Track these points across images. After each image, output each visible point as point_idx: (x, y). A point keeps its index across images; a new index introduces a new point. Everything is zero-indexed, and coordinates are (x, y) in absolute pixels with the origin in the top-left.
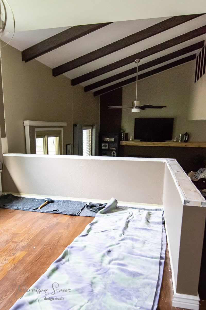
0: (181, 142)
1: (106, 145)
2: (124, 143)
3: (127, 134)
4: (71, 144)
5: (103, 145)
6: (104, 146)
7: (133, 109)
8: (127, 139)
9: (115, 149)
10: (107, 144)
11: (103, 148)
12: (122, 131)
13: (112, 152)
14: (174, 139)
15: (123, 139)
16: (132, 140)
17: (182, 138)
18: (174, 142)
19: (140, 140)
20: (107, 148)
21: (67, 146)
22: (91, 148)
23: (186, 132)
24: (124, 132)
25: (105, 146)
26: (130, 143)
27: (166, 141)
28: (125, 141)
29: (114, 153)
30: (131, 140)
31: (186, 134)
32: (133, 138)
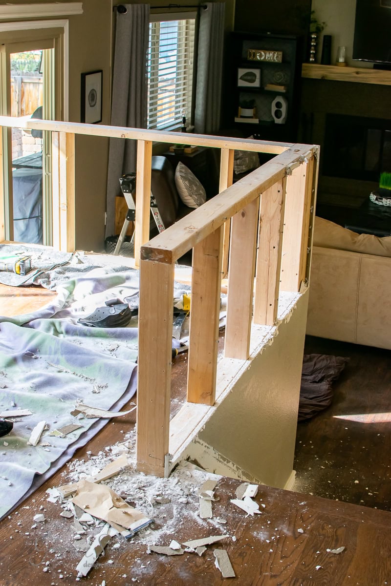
1: (255, 75)
2: (315, 71)
3: (329, 40)
4: (101, 71)
5: (242, 72)
6: (246, 77)
8: (327, 59)
9: (284, 91)
10: (257, 72)
11: (241, 83)
12: (312, 29)
13: (274, 99)
15: (315, 55)
16: (347, 64)
19: (372, 64)
20: (257, 84)
21: (83, 76)
22: (191, 82)
24: (319, 30)
25: (250, 77)
26: (338, 71)
28: (322, 63)
29: (279, 105)
30: (341, 60)
32: (351, 54)
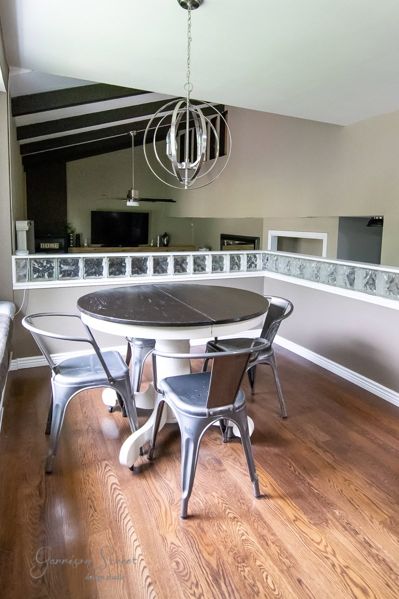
0: (160, 246)
2: (75, 250)
3: (78, 237)
7: (129, 201)
8: (79, 244)
12: (69, 231)
14: (150, 244)
15: (73, 243)
16: (88, 246)
17: (161, 240)
18: (150, 246)
19: (100, 245)
23: (166, 233)
24: (73, 232)
26: (85, 250)
27: (139, 245)
28: (76, 247)
30: (85, 245)
31: (165, 235)
32: (90, 241)
